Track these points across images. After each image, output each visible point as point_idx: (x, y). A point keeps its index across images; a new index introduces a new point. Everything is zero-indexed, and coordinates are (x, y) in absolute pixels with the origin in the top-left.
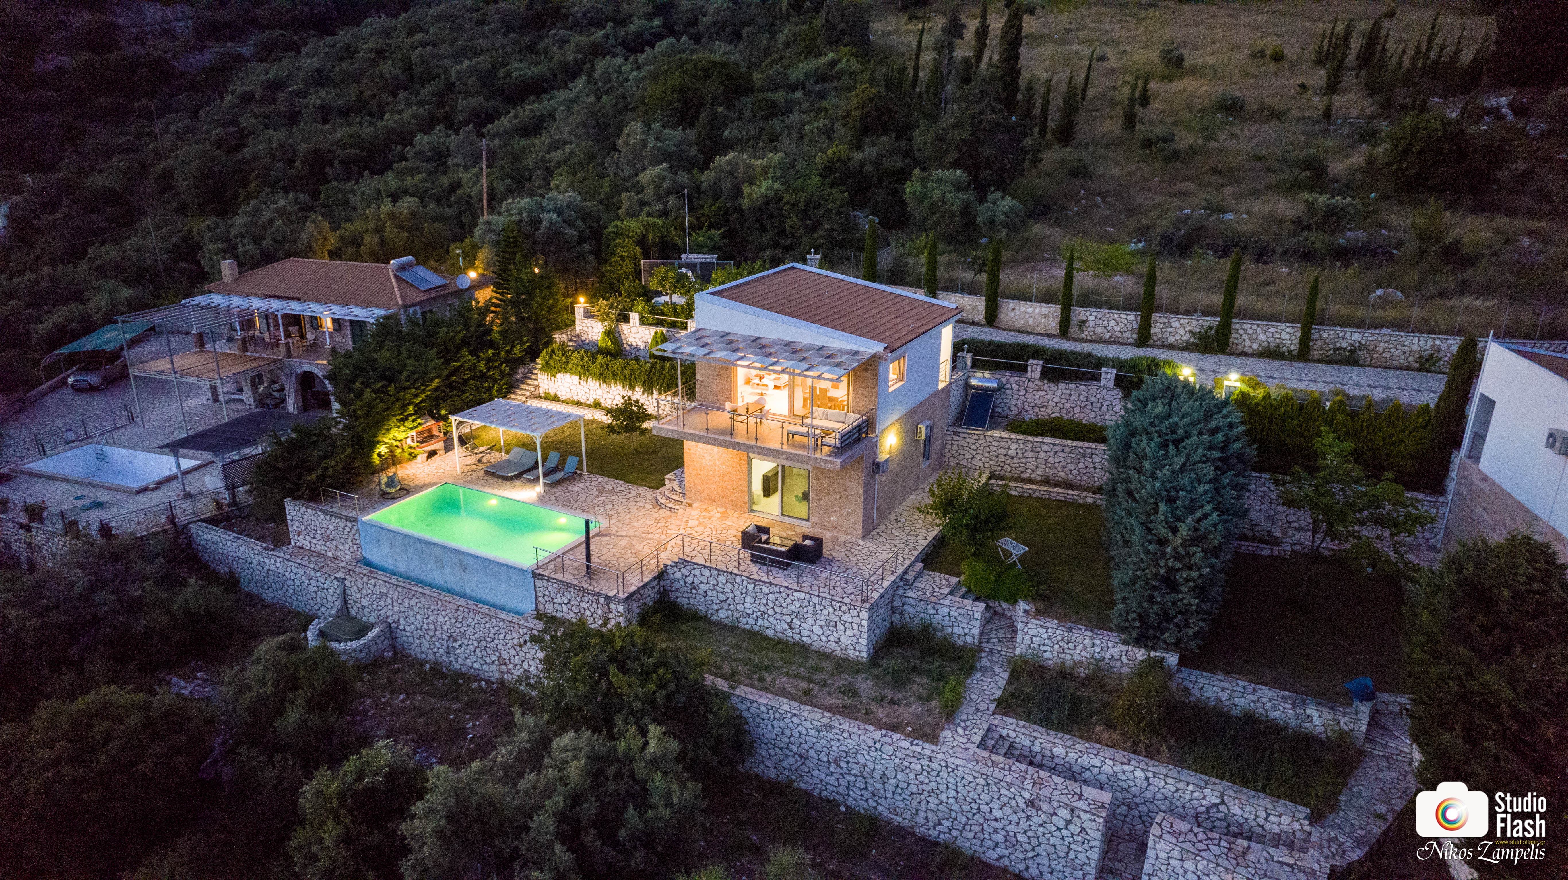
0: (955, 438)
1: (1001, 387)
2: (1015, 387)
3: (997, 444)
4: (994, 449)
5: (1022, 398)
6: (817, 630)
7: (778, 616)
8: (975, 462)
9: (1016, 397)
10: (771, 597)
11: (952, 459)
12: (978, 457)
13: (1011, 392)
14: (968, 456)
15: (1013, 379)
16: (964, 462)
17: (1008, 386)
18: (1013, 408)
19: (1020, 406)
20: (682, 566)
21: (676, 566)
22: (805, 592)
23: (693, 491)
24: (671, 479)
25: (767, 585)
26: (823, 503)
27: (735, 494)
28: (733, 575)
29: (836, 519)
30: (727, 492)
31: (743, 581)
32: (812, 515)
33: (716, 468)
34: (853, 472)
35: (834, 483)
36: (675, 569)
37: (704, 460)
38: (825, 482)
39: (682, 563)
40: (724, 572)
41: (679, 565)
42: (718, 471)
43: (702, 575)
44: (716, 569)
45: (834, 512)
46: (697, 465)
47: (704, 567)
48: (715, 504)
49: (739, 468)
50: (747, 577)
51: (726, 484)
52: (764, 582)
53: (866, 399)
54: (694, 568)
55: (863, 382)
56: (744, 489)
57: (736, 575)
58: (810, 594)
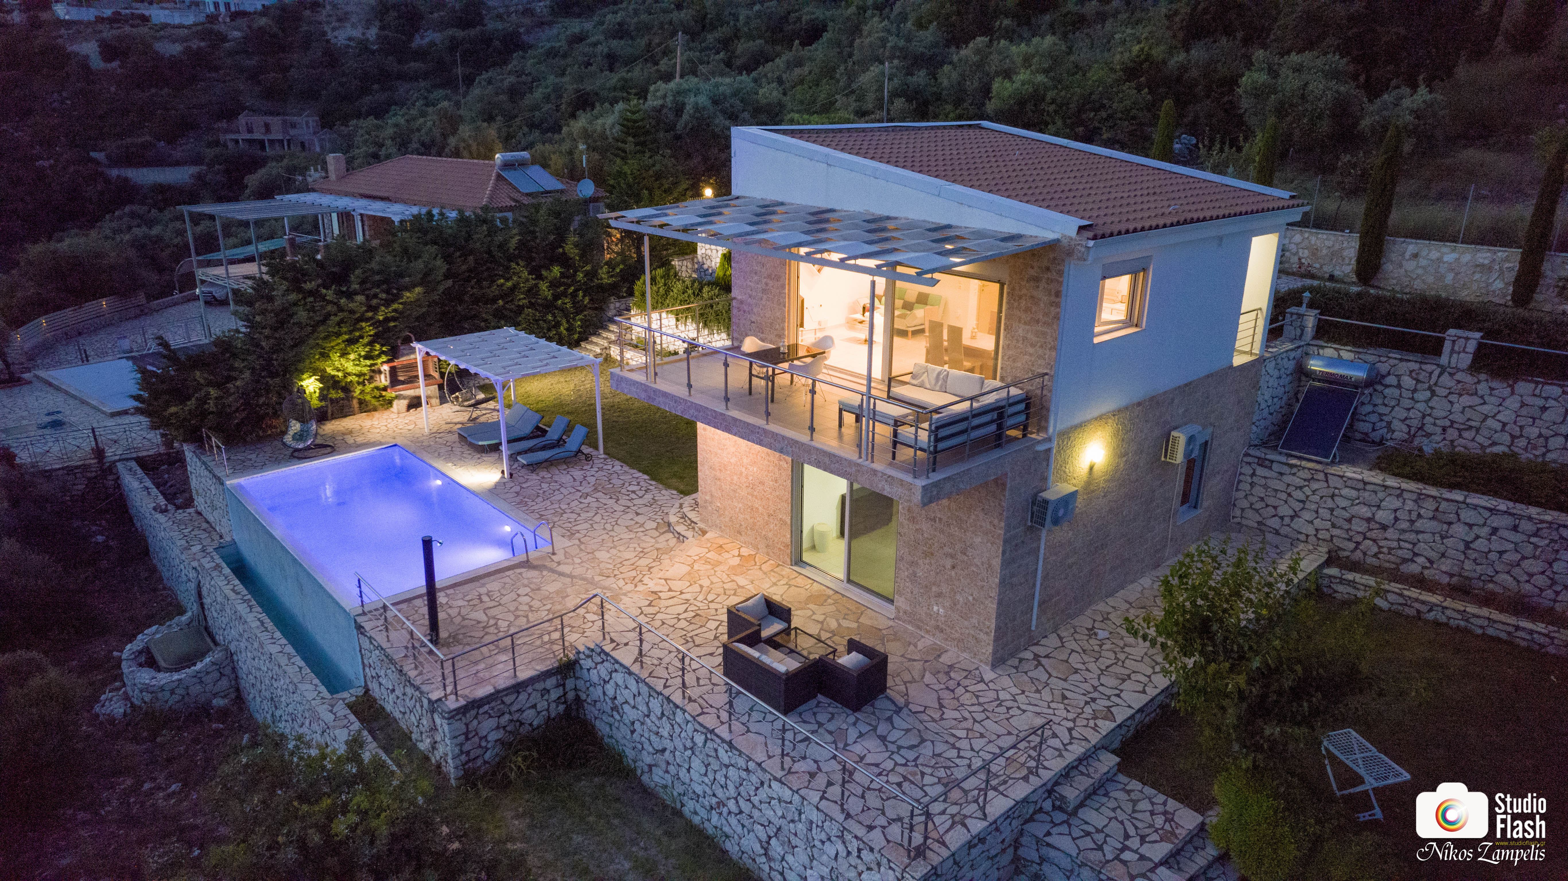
0: (1260, 471)
1: (1375, 381)
2: (1408, 382)
3: (1354, 494)
4: (1343, 503)
5: (1421, 406)
7: (745, 821)
8: (1298, 524)
9: (1407, 403)
11: (1249, 513)
12: (1307, 515)
13: (1397, 392)
14: (1285, 511)
15: (1404, 367)
16: (1274, 523)
17: (1391, 380)
18: (1396, 424)
19: (1415, 423)
20: (600, 659)
21: (592, 657)
22: (791, 789)
23: (710, 508)
25: (725, 746)
26: (920, 573)
27: (771, 526)
28: (671, 705)
29: (942, 612)
30: (759, 520)
31: (686, 721)
32: (899, 593)
33: (744, 470)
34: (981, 515)
35: (942, 532)
36: (590, 662)
37: (725, 452)
38: (926, 527)
39: (600, 655)
40: (657, 692)
41: (595, 657)
42: (747, 477)
43: (626, 686)
44: (645, 682)
45: (938, 595)
46: (716, 461)
47: (629, 672)
48: (742, 539)
49: (777, 475)
50: (692, 717)
51: (758, 504)
52: (721, 739)
53: (1031, 350)
54: (616, 670)
55: (1027, 310)
56: (785, 517)
57: (676, 706)
58: (802, 797)
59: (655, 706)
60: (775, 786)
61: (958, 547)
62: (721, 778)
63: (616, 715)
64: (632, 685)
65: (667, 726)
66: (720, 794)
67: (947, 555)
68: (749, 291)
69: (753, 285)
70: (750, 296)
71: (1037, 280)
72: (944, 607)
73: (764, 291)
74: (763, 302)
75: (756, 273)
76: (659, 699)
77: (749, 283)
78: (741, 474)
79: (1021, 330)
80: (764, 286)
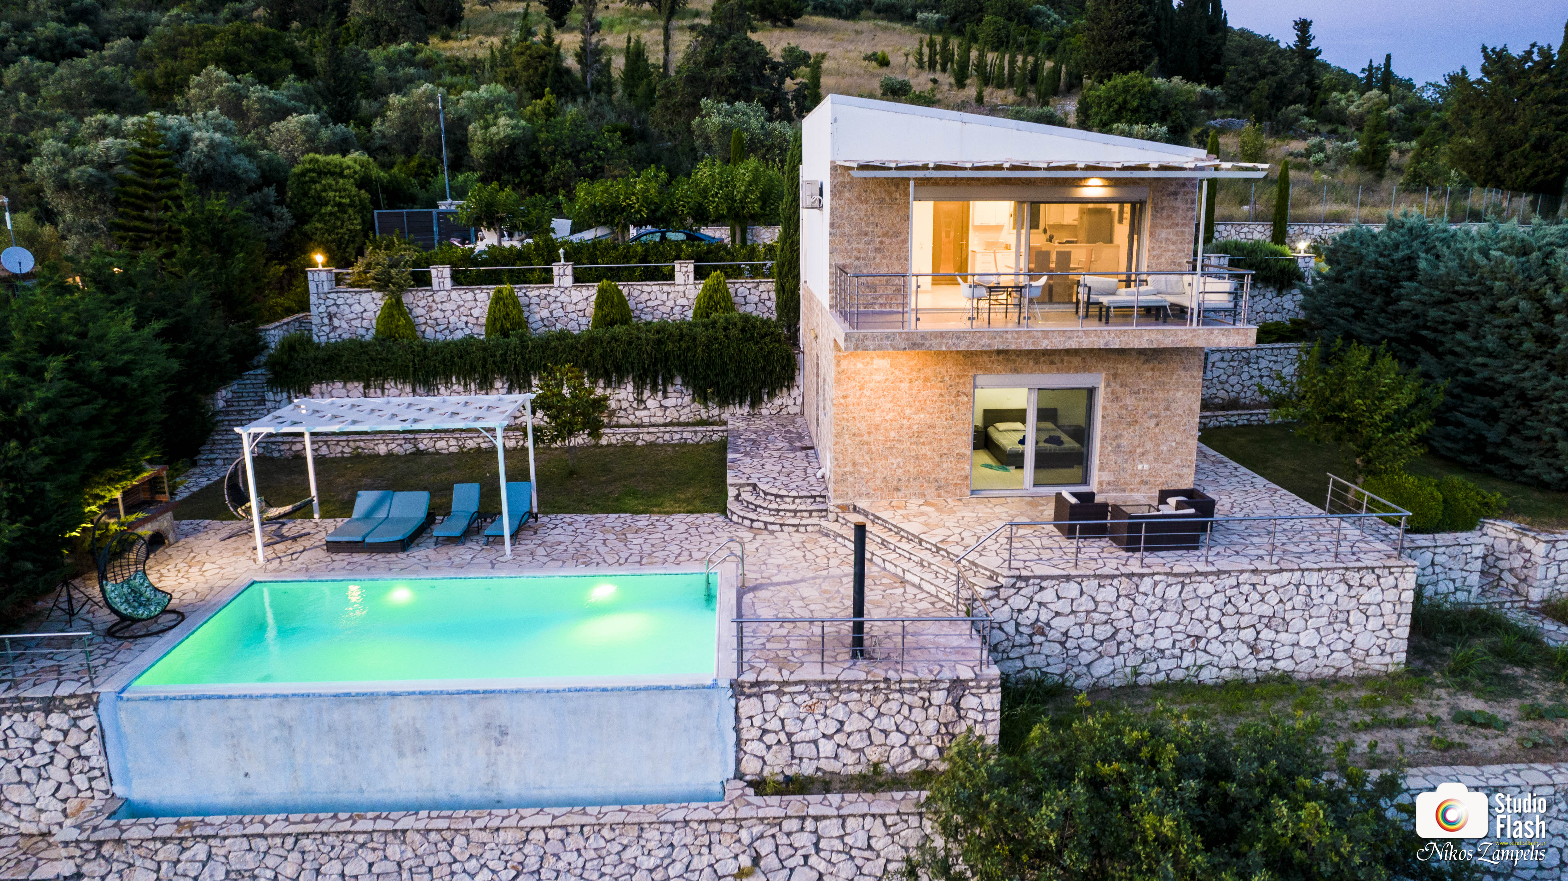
6: (1308, 638)
7: (1230, 635)
10: (1218, 600)
20: (1013, 591)
21: (997, 596)
22: (1292, 570)
23: (851, 479)
24: (741, 485)
25: (1211, 578)
26: (1124, 442)
27: (945, 466)
28: (1135, 579)
29: (1146, 467)
30: (927, 466)
31: (1156, 584)
32: (1102, 469)
33: (905, 422)
34: (1183, 373)
35: (1146, 399)
36: (995, 603)
37: (877, 412)
38: (1130, 401)
39: (1013, 586)
40: (1113, 577)
41: (1003, 593)
42: (909, 428)
43: (1059, 598)
44: (1095, 576)
45: (1143, 454)
46: (862, 426)
47: (1068, 578)
48: (900, 494)
49: (954, 412)
50: (1167, 574)
51: (925, 450)
52: (1205, 574)
53: (1172, 247)
54: (1042, 589)
55: (1169, 217)
56: (963, 450)
57: (1142, 576)
58: (1303, 570)
59: (1108, 594)
60: (1272, 579)
61: (1162, 406)
62: (1201, 614)
63: (1038, 639)
64: (1071, 589)
65: (1125, 604)
66: (1198, 630)
67: (1150, 418)
68: (855, 253)
69: (861, 246)
70: (858, 258)
71: (1175, 194)
72: (1148, 462)
73: (877, 250)
74: (877, 261)
75: (866, 234)
76: (1116, 582)
77: (855, 245)
78: (901, 427)
79: (1163, 234)
80: (877, 245)
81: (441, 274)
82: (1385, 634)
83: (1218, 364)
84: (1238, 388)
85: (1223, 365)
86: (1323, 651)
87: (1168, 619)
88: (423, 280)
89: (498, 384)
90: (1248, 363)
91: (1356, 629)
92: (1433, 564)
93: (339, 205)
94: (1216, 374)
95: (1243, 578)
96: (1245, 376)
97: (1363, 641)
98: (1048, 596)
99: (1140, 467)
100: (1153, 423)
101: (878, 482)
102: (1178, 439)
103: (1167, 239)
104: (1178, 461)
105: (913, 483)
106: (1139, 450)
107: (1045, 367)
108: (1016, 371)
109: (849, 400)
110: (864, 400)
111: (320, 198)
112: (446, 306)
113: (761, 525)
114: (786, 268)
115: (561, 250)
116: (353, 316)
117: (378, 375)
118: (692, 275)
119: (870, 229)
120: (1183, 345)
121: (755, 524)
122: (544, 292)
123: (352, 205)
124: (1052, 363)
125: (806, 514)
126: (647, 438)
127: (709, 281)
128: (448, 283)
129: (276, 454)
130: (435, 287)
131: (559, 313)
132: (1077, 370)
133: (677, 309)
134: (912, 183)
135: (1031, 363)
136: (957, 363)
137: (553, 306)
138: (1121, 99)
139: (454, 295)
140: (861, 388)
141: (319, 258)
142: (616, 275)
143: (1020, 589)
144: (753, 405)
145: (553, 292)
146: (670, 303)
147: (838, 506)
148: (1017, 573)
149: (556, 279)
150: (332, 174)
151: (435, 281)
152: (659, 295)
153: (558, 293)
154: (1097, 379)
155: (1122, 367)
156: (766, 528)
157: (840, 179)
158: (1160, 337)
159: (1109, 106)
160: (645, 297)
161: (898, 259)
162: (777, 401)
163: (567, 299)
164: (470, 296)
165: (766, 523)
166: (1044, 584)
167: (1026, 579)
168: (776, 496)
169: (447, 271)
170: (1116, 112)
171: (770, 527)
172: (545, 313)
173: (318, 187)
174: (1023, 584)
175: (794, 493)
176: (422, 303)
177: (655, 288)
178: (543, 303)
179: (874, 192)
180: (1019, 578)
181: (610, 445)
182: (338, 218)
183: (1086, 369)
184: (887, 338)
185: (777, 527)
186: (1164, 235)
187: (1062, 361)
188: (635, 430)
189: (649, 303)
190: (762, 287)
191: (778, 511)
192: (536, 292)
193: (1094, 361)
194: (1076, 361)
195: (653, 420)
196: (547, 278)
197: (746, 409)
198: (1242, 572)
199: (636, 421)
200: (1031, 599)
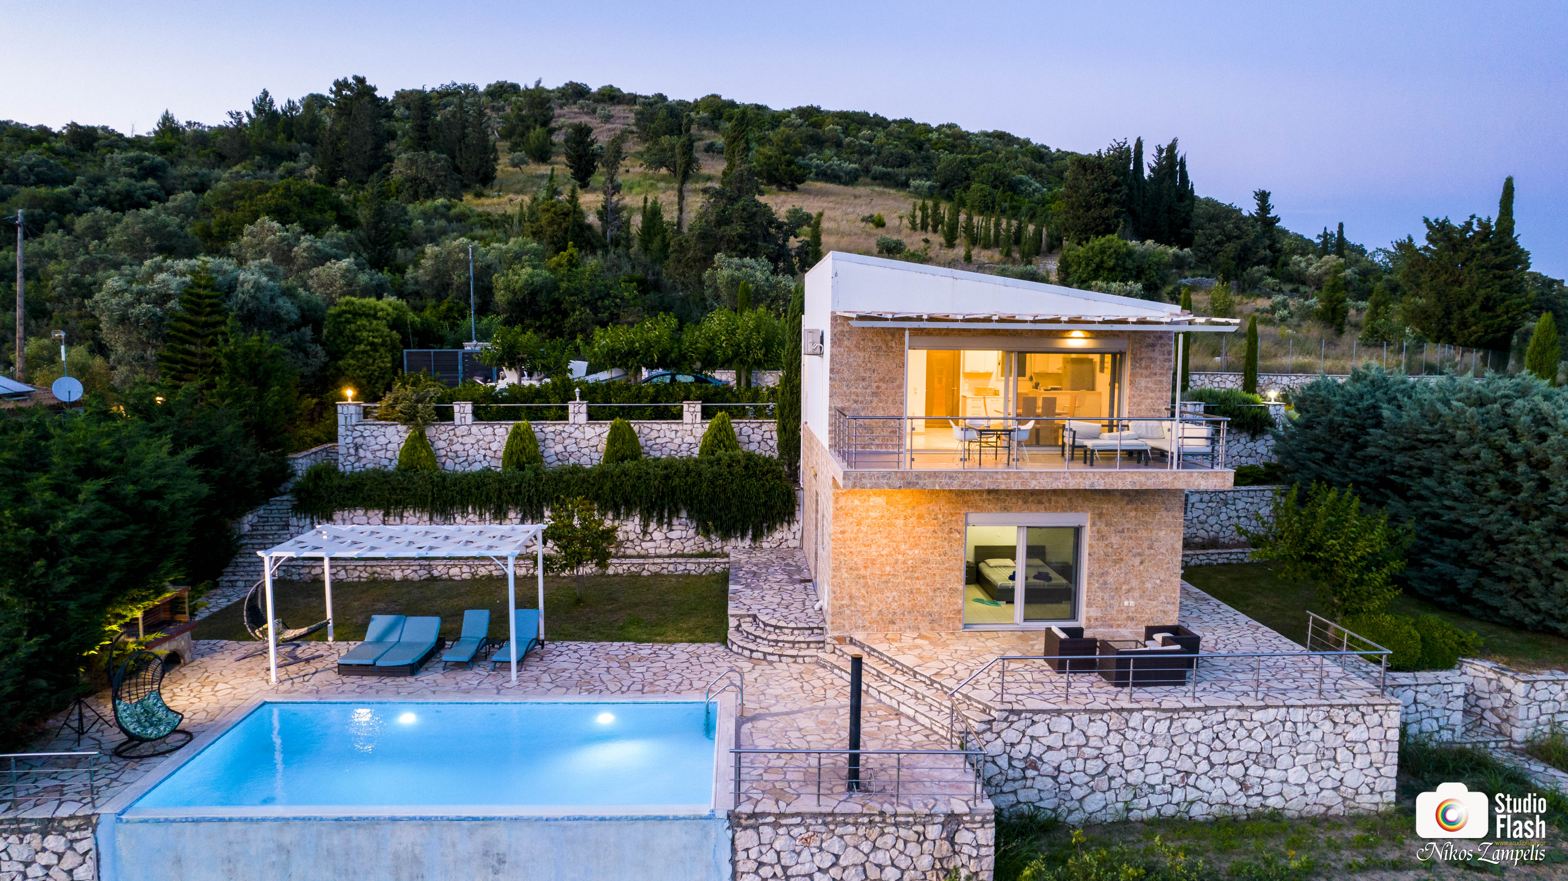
6: (1296, 775)
7: (1219, 771)
10: (1206, 736)
20: (1005, 725)
21: (990, 729)
22: (1277, 707)
23: (848, 612)
24: (742, 616)
25: (1198, 714)
26: (1110, 580)
27: (938, 600)
28: (1125, 714)
29: (1132, 603)
30: (921, 600)
31: (1145, 719)
32: (1089, 605)
33: (900, 557)
34: (1164, 514)
35: (1131, 538)
36: (988, 736)
37: (874, 547)
38: (1115, 540)
39: (1006, 719)
40: (1103, 712)
41: (996, 727)
42: (904, 563)
43: (1050, 732)
44: (1086, 711)
45: (1129, 591)
46: (859, 560)
47: (1059, 712)
48: (895, 627)
49: (947, 548)
50: (1156, 709)
51: (919, 584)
52: (1193, 710)
53: (1151, 395)
54: (1034, 723)
55: (1147, 367)
56: (956, 585)
57: (1131, 711)
58: (1288, 707)
59: (1098, 728)
60: (1258, 716)
61: (1145, 545)
62: (1189, 749)
63: (1030, 773)
64: (1062, 724)
65: (1115, 738)
66: (1187, 765)
67: (1135, 556)
68: (854, 397)
69: (859, 391)
70: (856, 402)
71: (1153, 345)
72: (1134, 599)
73: (874, 394)
74: (874, 404)
75: (864, 380)
76: (1106, 717)
77: (853, 390)
78: (897, 562)
79: (1143, 382)
80: (875, 390)
81: (463, 410)
82: (1372, 772)
83: (1197, 505)
84: (1216, 528)
85: (1202, 506)
86: (1312, 789)
87: (1157, 754)
88: (446, 415)
89: (512, 515)
90: (1226, 504)
91: (1344, 767)
92: (1415, 702)
93: (372, 344)
94: (1195, 515)
95: (1230, 713)
96: (1223, 517)
97: (1352, 780)
98: (1040, 730)
99: (1126, 603)
100: (1137, 561)
101: (874, 615)
102: (1162, 577)
103: (1146, 388)
104: (1162, 598)
105: (907, 616)
106: (1124, 587)
107: (1033, 507)
108: (1006, 509)
109: (847, 535)
110: (861, 535)
111: (354, 337)
112: (467, 440)
113: (760, 655)
114: (787, 411)
115: (577, 390)
116: (378, 447)
117: (398, 503)
118: (699, 415)
119: (868, 374)
120: (1165, 487)
121: (755, 655)
122: (560, 428)
123: (383, 344)
124: (1040, 502)
125: (804, 646)
126: (653, 568)
127: (715, 421)
128: (469, 418)
129: (295, 577)
130: (457, 421)
131: (572, 448)
132: (1063, 510)
133: (684, 447)
134: (907, 333)
135: (1020, 502)
136: (949, 502)
137: (567, 442)
138: (1097, 260)
139: (474, 429)
140: (859, 524)
141: (349, 393)
142: (628, 413)
143: (1012, 722)
144: (754, 539)
145: (567, 428)
146: (678, 441)
147: (835, 638)
148: (1009, 707)
149: (571, 417)
150: (367, 316)
151: (457, 416)
152: (668, 433)
153: (572, 429)
154: (1083, 519)
155: (1106, 507)
156: (765, 659)
157: (840, 328)
158: (1143, 479)
159: (1087, 265)
160: (654, 434)
161: (894, 402)
162: (777, 535)
163: (581, 436)
164: (489, 430)
165: (765, 654)
166: (1036, 718)
167: (1018, 713)
168: (776, 627)
169: (469, 407)
170: (1094, 270)
171: (769, 658)
172: (559, 448)
173: (353, 327)
174: (1015, 718)
175: (792, 625)
176: (444, 436)
177: (664, 426)
178: (558, 438)
179: (872, 340)
180: (1012, 711)
181: (616, 575)
182: (370, 356)
183: (1073, 508)
184: (884, 476)
185: (776, 658)
186: (1143, 384)
187: (1050, 501)
188: (641, 561)
189: (658, 441)
190: (765, 427)
191: (777, 641)
192: (552, 429)
193: (1080, 500)
194: (1063, 501)
195: (658, 551)
196: (562, 415)
197: (747, 542)
198: (1229, 708)
199: (643, 552)
200: (1023, 733)
